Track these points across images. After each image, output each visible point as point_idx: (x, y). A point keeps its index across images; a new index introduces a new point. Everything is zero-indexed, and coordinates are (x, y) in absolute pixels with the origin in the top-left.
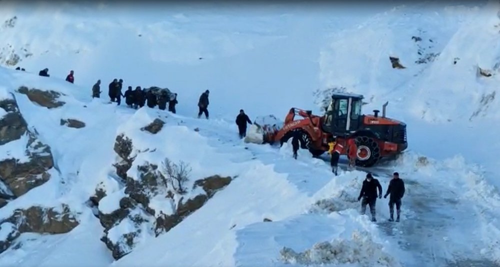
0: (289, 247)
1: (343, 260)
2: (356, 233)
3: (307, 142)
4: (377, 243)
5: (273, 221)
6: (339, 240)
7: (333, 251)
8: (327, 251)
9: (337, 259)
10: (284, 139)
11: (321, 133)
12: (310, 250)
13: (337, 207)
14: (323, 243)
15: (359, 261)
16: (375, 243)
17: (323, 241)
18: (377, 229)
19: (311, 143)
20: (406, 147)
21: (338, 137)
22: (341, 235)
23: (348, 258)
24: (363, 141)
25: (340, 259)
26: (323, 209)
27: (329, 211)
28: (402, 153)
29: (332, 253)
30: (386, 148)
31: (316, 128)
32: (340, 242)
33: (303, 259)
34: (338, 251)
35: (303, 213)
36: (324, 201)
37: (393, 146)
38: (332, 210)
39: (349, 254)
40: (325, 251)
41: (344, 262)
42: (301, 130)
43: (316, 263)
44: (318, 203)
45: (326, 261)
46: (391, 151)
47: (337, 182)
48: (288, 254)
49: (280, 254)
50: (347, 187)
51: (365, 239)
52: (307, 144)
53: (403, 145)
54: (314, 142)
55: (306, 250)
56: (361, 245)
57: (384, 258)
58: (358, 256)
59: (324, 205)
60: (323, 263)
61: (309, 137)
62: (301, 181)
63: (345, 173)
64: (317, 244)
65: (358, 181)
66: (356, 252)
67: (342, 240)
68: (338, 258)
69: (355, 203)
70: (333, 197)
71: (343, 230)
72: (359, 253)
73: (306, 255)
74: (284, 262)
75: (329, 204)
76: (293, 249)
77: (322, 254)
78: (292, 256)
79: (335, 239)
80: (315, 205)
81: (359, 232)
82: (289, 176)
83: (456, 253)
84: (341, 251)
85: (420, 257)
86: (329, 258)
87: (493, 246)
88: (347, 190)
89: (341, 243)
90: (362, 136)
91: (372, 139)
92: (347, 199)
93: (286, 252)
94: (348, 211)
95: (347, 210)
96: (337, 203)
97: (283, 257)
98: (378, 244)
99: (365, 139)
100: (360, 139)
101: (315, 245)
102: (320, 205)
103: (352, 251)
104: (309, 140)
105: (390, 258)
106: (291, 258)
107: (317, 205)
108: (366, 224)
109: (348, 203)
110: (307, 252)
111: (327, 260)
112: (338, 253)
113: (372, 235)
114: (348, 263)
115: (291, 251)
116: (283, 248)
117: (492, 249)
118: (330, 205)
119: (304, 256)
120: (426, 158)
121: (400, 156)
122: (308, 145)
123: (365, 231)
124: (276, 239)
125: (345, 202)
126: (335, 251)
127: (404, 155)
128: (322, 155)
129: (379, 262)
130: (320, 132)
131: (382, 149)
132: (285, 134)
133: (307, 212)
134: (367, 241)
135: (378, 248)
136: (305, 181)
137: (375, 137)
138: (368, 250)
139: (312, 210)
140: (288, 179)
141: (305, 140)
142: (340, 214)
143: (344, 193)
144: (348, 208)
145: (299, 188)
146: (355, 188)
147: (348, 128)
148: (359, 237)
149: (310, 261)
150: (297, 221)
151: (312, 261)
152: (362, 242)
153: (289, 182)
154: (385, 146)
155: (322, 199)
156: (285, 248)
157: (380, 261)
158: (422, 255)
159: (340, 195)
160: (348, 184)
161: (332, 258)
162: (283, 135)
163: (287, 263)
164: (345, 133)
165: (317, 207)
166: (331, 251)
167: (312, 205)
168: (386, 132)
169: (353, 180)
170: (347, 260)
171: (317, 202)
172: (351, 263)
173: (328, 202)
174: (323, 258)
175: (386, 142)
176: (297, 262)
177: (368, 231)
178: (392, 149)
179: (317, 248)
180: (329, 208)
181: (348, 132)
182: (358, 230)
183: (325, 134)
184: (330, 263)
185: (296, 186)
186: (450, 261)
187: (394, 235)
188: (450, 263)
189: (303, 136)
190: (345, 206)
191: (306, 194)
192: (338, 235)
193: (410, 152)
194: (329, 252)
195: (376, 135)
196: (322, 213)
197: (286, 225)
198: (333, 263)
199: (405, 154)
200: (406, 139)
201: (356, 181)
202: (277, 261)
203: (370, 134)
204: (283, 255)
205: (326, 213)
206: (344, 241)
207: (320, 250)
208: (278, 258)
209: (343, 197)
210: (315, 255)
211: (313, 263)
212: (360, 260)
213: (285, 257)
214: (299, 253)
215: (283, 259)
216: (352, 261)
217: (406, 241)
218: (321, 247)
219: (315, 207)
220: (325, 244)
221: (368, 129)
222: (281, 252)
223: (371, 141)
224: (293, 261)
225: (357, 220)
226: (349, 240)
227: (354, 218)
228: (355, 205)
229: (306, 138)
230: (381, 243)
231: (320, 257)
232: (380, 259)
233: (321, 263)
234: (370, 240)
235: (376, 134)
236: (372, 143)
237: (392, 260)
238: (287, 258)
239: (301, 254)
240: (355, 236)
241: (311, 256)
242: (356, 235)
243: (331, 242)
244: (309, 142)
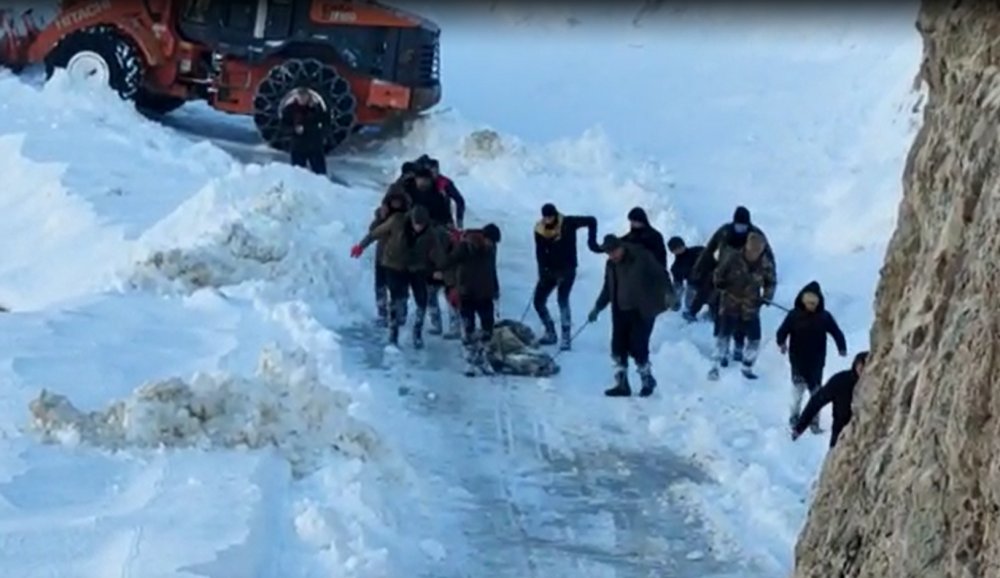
0: (58, 392)
1: (228, 437)
2: (273, 358)
3: (131, 69)
4: (334, 388)
5: (14, 310)
6: (217, 375)
7: (197, 409)
8: (178, 407)
9: (209, 436)
10: (59, 58)
11: (176, 44)
12: (123, 405)
13: (217, 273)
14: (166, 384)
15: (276, 444)
16: (327, 389)
17: (167, 375)
18: (337, 347)
19: (142, 72)
20: (437, 100)
21: (229, 57)
22: (224, 359)
23: (242, 433)
24: (305, 73)
25: (217, 434)
26: (171, 278)
27: (191, 285)
28: (422, 117)
29: (193, 414)
30: (374, 100)
31: (159, 29)
32: (218, 383)
33: (99, 431)
34: (210, 410)
35: (107, 289)
36: (176, 255)
37: (398, 95)
38: (199, 283)
39: (247, 421)
40: (171, 405)
41: (230, 445)
42: (111, 33)
43: (143, 444)
44: (158, 260)
45: (172, 438)
46: (390, 107)
47: (221, 199)
48: (52, 414)
49: (30, 414)
50: (249, 215)
51: (296, 376)
52: (130, 75)
53: (427, 91)
54: (150, 70)
55: (112, 402)
56: (285, 395)
57: (355, 435)
58: (272, 427)
59: (174, 267)
60: (162, 445)
61: (136, 52)
62: (106, 189)
63: (244, 169)
64: (147, 385)
65: (284, 197)
66: (267, 414)
67: (226, 376)
68: (212, 431)
69: (269, 264)
70: (202, 242)
71: (230, 343)
72: (276, 420)
73: (111, 420)
74: (39, 438)
75: (190, 264)
76: (71, 399)
77: (163, 418)
78: (68, 422)
79: (203, 373)
80: (147, 264)
81: (279, 354)
82: (70, 171)
83: (577, 427)
84: (221, 409)
85: (467, 437)
86: (183, 430)
87: (688, 410)
88: (247, 225)
89: (225, 386)
90: (301, 57)
91: (333, 68)
92: (247, 252)
93: (50, 406)
94: (249, 289)
95: (244, 284)
96: (215, 261)
97: (39, 422)
98: (337, 393)
99: (310, 68)
100: (294, 68)
101: (141, 388)
102: (163, 267)
103: (256, 412)
104: (135, 62)
105: (371, 435)
106: (64, 425)
107: (153, 266)
108: (302, 327)
109: (252, 262)
110: (113, 410)
111: (176, 435)
112: (210, 417)
113: (319, 365)
114: (243, 447)
115: (64, 402)
116: (37, 395)
117: (683, 418)
118: (195, 268)
119: (105, 420)
120: (494, 135)
121: (416, 124)
122: (131, 81)
123: (300, 348)
124: (19, 365)
125: (241, 260)
126: (203, 410)
127: (428, 122)
128: (177, 113)
129: (336, 448)
130: (171, 41)
131: (362, 100)
132: (60, 42)
133: (119, 285)
134: (302, 383)
135: (338, 405)
136: (119, 193)
137: (343, 62)
138: (305, 409)
139: (135, 282)
140: (64, 183)
141: (125, 62)
142: (223, 296)
143: (239, 233)
144: (248, 278)
145: (100, 210)
146: (274, 217)
147: (259, 32)
148: (278, 370)
149: (123, 437)
150: (87, 314)
151: (129, 437)
152: (287, 385)
153: (68, 194)
154: (372, 92)
155: (167, 246)
156: (44, 394)
157: (340, 445)
158: (471, 431)
159: (225, 238)
160: (254, 204)
161: (193, 433)
162: (56, 44)
163: (49, 441)
164: (250, 48)
165: (151, 271)
166: (188, 407)
167: (138, 263)
168: (380, 50)
169: (269, 193)
170: (237, 438)
171: (153, 256)
172: (250, 447)
173: (187, 258)
174: (164, 431)
175: (376, 82)
176: (83, 438)
177: (307, 349)
178: (393, 103)
179: (149, 399)
180: (191, 275)
181: (259, 42)
182: (278, 346)
183: (187, 46)
184: (185, 446)
185: (90, 205)
186: (555, 452)
187: (387, 368)
188: (552, 458)
189: (119, 49)
190: (240, 271)
191: (119, 232)
192: (216, 359)
193: (448, 114)
194: (183, 413)
195: (347, 57)
196: (167, 291)
197: (50, 324)
198: (194, 445)
199: (434, 117)
200: (437, 72)
201: (279, 197)
202: (18, 434)
203: (327, 53)
204: (37, 415)
205: (181, 292)
206: (231, 381)
207: (156, 404)
208: (22, 426)
209: (235, 245)
210: (141, 421)
211: (130, 444)
212: (278, 438)
213: (45, 421)
214: (88, 412)
215: (38, 429)
216: (253, 442)
217: (426, 388)
218: (159, 395)
219: (146, 270)
220: (171, 386)
221: (323, 37)
222: (31, 408)
223: (328, 74)
224: (68, 435)
225: (275, 316)
226: (247, 376)
227: (266, 310)
228: (273, 268)
229: (128, 57)
230: (348, 389)
231: (154, 425)
232: (341, 438)
233: (156, 446)
234: (315, 379)
235: (346, 52)
236: (334, 80)
237: (379, 442)
238: (49, 425)
239: (93, 415)
240: (266, 366)
241: (125, 424)
242: (270, 364)
243: (192, 381)
244: (135, 69)
